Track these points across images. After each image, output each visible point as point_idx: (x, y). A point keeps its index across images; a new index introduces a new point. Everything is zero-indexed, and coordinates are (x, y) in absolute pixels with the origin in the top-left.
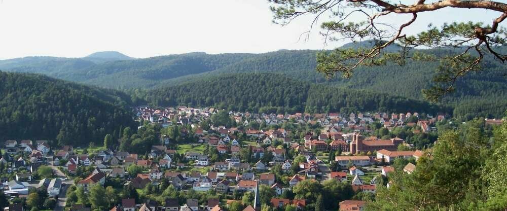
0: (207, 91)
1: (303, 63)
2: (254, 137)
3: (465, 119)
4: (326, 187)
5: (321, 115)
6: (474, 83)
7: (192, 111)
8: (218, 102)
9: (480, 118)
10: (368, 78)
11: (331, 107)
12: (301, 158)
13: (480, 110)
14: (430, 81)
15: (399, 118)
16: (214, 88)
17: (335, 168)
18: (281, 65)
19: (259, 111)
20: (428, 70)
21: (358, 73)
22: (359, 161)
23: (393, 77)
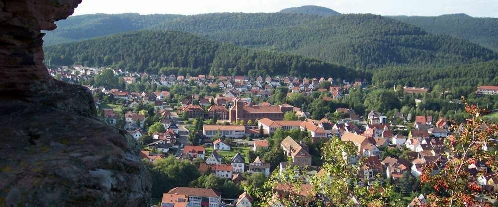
0: (106, 49)
1: (230, 25)
2: (122, 99)
3: (383, 86)
4: (157, 167)
5: (225, 78)
6: (402, 50)
7: (86, 70)
8: (116, 61)
9: (398, 85)
10: (294, 42)
11: (238, 69)
12: (158, 127)
13: (400, 77)
14: (356, 46)
15: (310, 82)
16: (114, 46)
17: (197, 140)
18: (207, 27)
19: (159, 73)
20: (355, 34)
21: (284, 36)
22: (231, 132)
23: (320, 42)
